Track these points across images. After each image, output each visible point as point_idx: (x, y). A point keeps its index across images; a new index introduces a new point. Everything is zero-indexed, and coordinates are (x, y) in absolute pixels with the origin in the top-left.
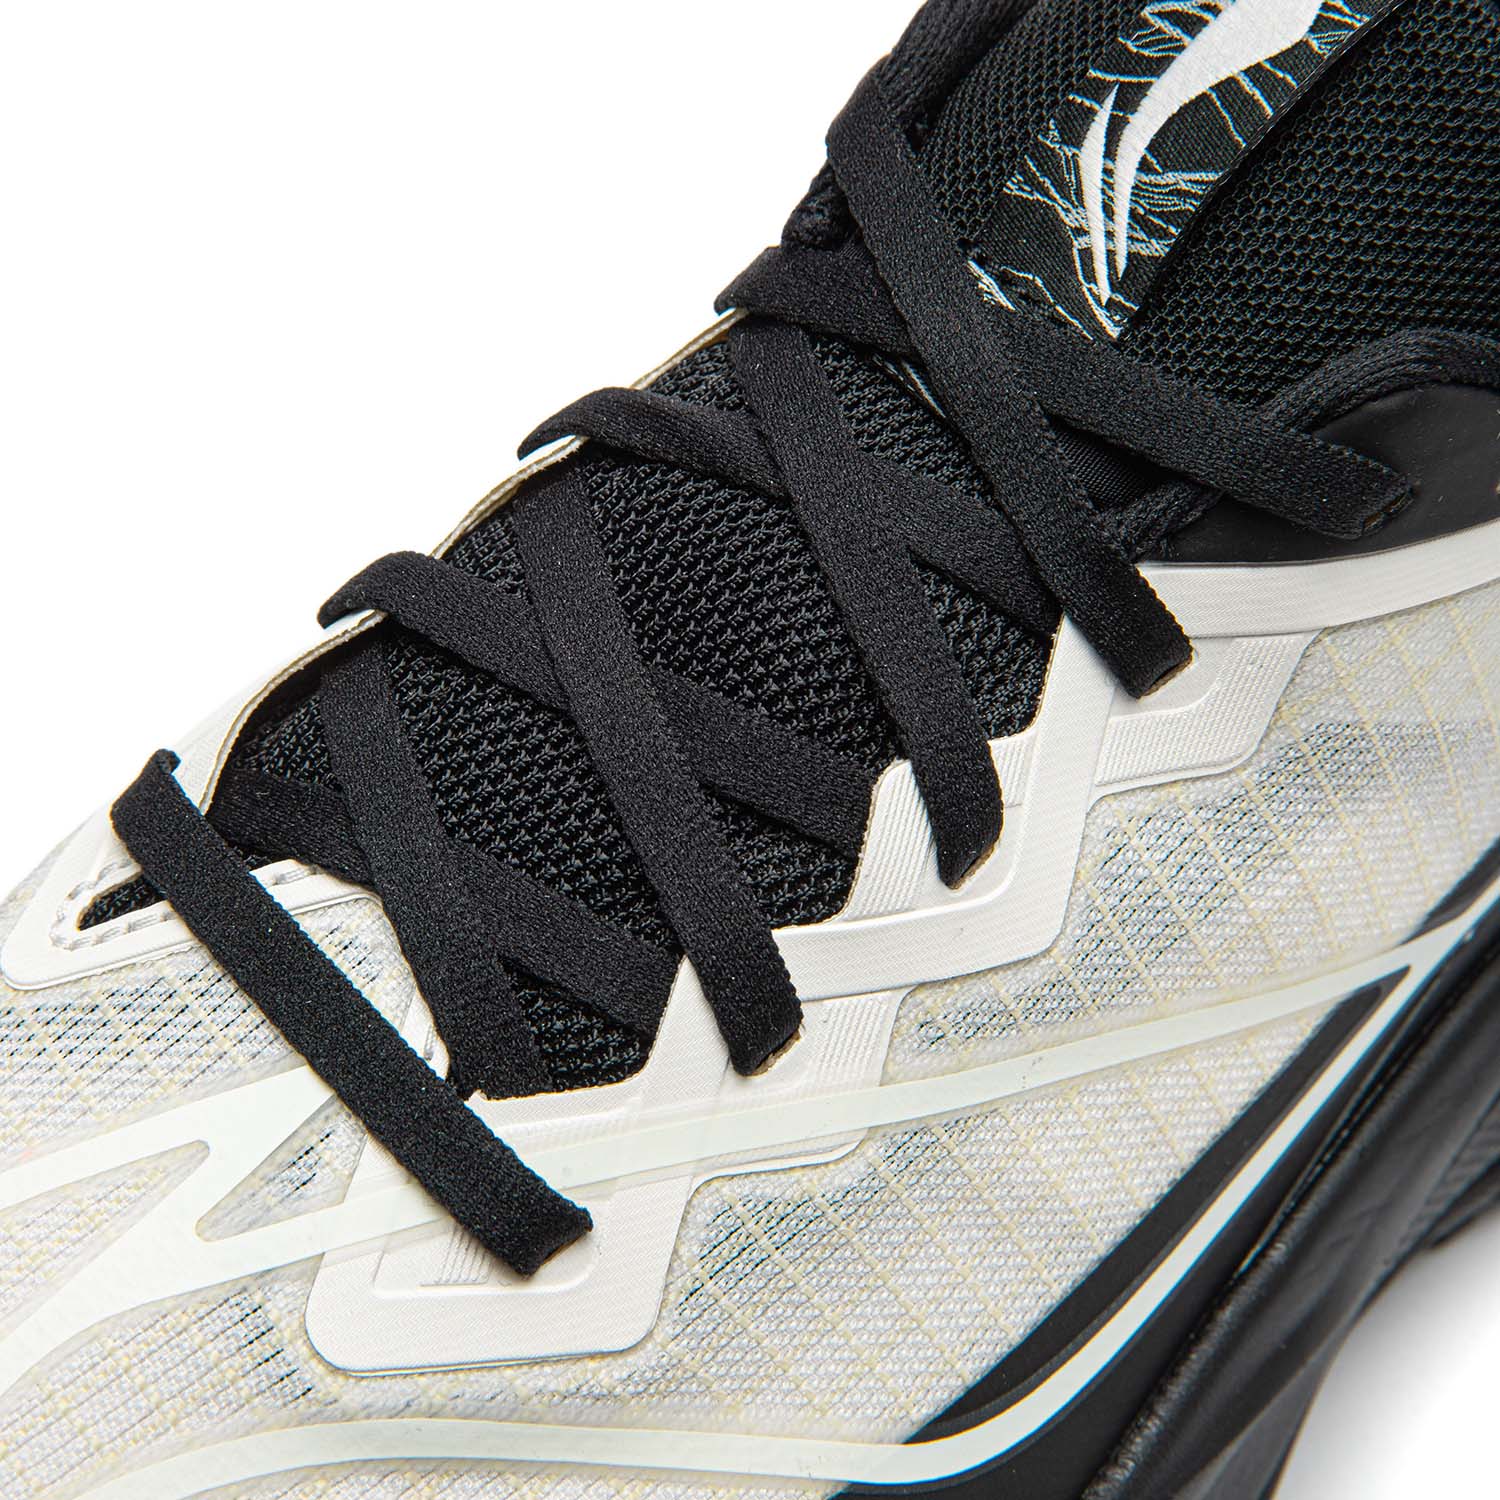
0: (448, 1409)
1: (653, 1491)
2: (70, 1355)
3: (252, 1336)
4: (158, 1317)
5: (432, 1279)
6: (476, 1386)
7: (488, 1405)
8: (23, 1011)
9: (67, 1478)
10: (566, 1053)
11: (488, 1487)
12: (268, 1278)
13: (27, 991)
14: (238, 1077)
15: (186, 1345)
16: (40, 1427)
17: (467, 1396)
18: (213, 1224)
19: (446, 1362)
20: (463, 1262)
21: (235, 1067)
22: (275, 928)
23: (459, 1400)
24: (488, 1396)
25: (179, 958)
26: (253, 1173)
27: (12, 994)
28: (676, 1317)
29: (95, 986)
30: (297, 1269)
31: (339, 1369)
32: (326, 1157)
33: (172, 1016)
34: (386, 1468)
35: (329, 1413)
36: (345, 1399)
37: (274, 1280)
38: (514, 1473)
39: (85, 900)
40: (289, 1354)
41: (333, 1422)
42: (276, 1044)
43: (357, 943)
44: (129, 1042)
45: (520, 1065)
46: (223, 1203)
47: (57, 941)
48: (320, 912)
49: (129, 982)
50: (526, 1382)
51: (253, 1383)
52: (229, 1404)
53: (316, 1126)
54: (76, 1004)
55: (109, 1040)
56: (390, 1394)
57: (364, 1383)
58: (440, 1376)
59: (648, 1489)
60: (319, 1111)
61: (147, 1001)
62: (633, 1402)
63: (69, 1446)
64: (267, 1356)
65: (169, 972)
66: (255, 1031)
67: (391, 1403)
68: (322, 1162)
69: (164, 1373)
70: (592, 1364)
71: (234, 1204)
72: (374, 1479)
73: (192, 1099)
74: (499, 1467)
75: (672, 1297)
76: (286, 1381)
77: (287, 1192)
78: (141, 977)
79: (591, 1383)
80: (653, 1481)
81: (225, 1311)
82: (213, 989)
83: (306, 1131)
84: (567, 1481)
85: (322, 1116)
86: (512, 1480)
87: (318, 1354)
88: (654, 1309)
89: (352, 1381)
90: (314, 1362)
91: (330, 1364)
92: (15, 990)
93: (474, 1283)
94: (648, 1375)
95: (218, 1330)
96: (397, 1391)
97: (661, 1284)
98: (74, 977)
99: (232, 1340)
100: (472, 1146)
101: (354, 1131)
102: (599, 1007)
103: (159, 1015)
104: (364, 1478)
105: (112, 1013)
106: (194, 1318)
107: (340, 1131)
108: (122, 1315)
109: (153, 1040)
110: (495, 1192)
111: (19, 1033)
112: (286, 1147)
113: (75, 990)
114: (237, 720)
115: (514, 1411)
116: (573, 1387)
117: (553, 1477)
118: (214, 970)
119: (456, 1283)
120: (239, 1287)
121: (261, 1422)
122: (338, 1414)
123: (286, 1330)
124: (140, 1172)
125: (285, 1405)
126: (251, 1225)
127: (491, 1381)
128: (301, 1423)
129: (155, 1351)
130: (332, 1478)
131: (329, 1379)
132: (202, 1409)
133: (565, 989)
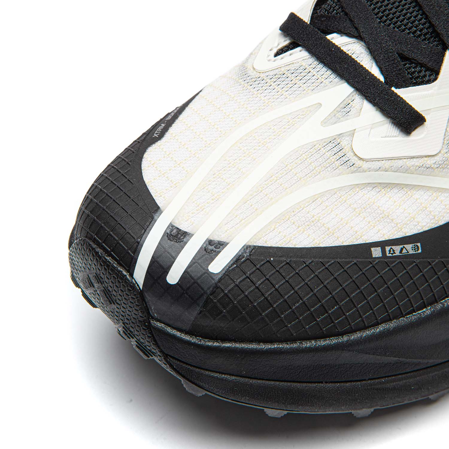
0: (390, 170)
1: (441, 195)
2: (291, 156)
3: (338, 151)
4: (313, 146)
5: (384, 135)
6: (397, 163)
7: (400, 168)
8: (263, 77)
9: (293, 187)
10: (416, 77)
11: (400, 192)
12: (341, 136)
13: (263, 72)
14: (327, 87)
15: (321, 153)
16: (285, 174)
17: (394, 166)
18: (325, 122)
19: (389, 157)
20: (392, 131)
21: (326, 85)
22: (334, 49)
23: (392, 167)
24: (400, 166)
25: (306, 60)
26: (334, 110)
27: (258, 74)
28: (446, 147)
29: (283, 69)
30: (348, 133)
31: (361, 159)
32: (354, 105)
33: (306, 74)
34: (374, 185)
35: (359, 170)
36: (363, 167)
37: (343, 136)
38: (406, 188)
39: (275, 51)
40: (348, 155)
41: (361, 172)
42: (336, 79)
43: (355, 53)
44: (295, 81)
45: (404, 80)
46: (327, 118)
47: (269, 61)
48: (344, 46)
49: (292, 67)
50: (410, 163)
51: (339, 163)
52: (333, 168)
53: (350, 97)
54: (278, 74)
55: (289, 81)
56: (375, 165)
57: (368, 162)
58: (387, 161)
59: (440, 194)
60: (350, 94)
61: (298, 71)
62: (436, 170)
63: (293, 178)
64: (342, 155)
65: (304, 64)
66: (330, 76)
67: (375, 168)
68: (352, 107)
69: (316, 160)
70: (426, 159)
71: (330, 118)
72: (371, 189)
73: (315, 93)
74: (402, 186)
75: (445, 142)
76: (348, 162)
77: (344, 114)
78: (296, 66)
79: (426, 164)
80: (441, 192)
81: (330, 144)
82: (317, 67)
83: (347, 99)
84: (420, 191)
85: (351, 95)
86: (406, 190)
87: (356, 155)
88: (441, 145)
89: (365, 162)
90: (354, 157)
91: (359, 157)
92: (259, 72)
93: (395, 136)
94: (440, 162)
95: (329, 149)
96: (377, 164)
97: (443, 138)
98: (276, 68)
99: (333, 152)
100: (395, 99)
101: (360, 99)
102: (424, 64)
103: (302, 74)
104: (368, 188)
105: (289, 75)
106: (323, 146)
107: (356, 99)
108: (303, 146)
109: (302, 80)
110: (402, 111)
111: (263, 82)
112: (342, 103)
113: (277, 70)
114: (314, 2)
115: (407, 170)
116: (421, 165)
117: (416, 189)
118: (316, 63)
119: (390, 137)
120: (333, 138)
121: (342, 173)
122: (362, 170)
123: (347, 149)
124: (303, 111)
125: (348, 168)
126: (335, 123)
127: (400, 163)
128: (352, 173)
129: (313, 154)
130: (360, 188)
131: (359, 161)
132: (326, 169)
133: (415, 60)
